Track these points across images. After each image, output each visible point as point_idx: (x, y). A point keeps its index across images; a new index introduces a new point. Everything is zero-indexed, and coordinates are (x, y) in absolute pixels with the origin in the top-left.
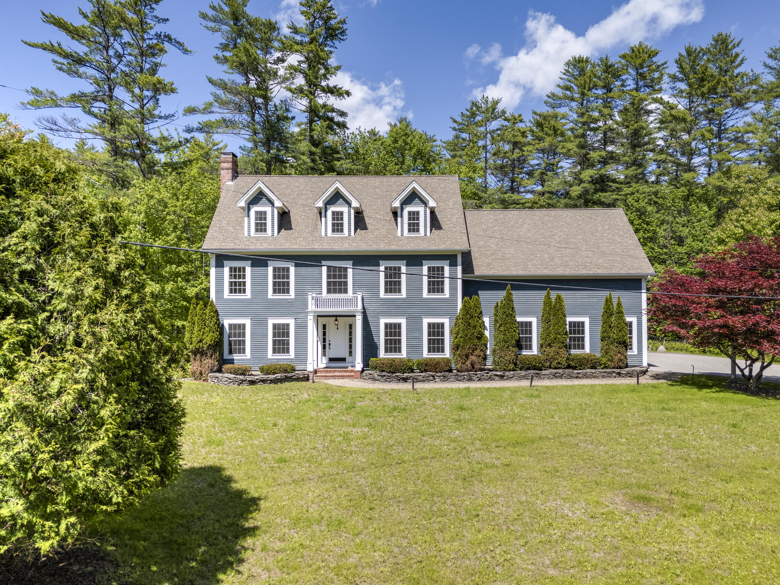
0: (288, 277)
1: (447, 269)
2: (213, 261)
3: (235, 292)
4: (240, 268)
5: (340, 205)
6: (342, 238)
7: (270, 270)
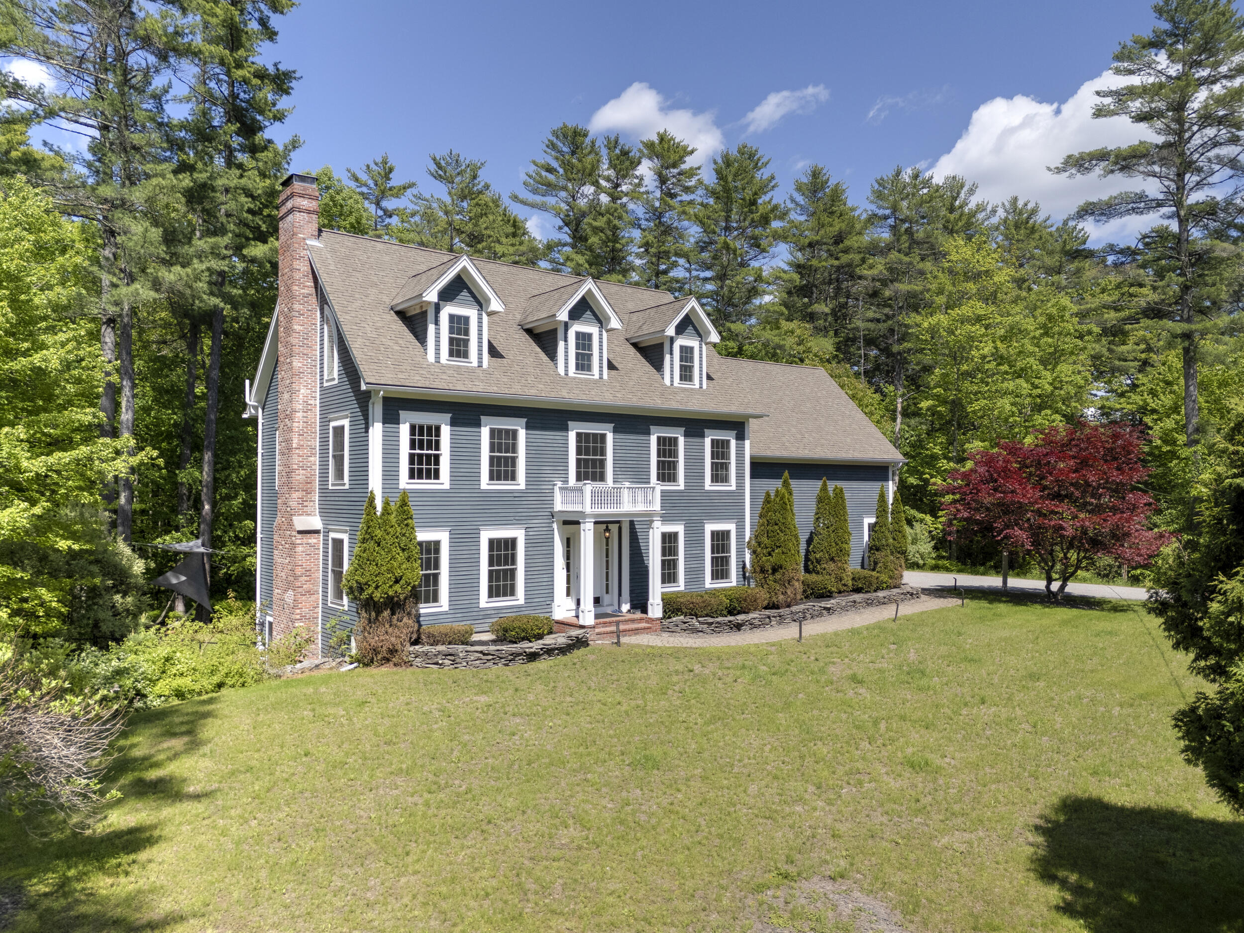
0: (514, 449)
1: (733, 443)
2: (379, 411)
3: (420, 477)
7: (485, 432)
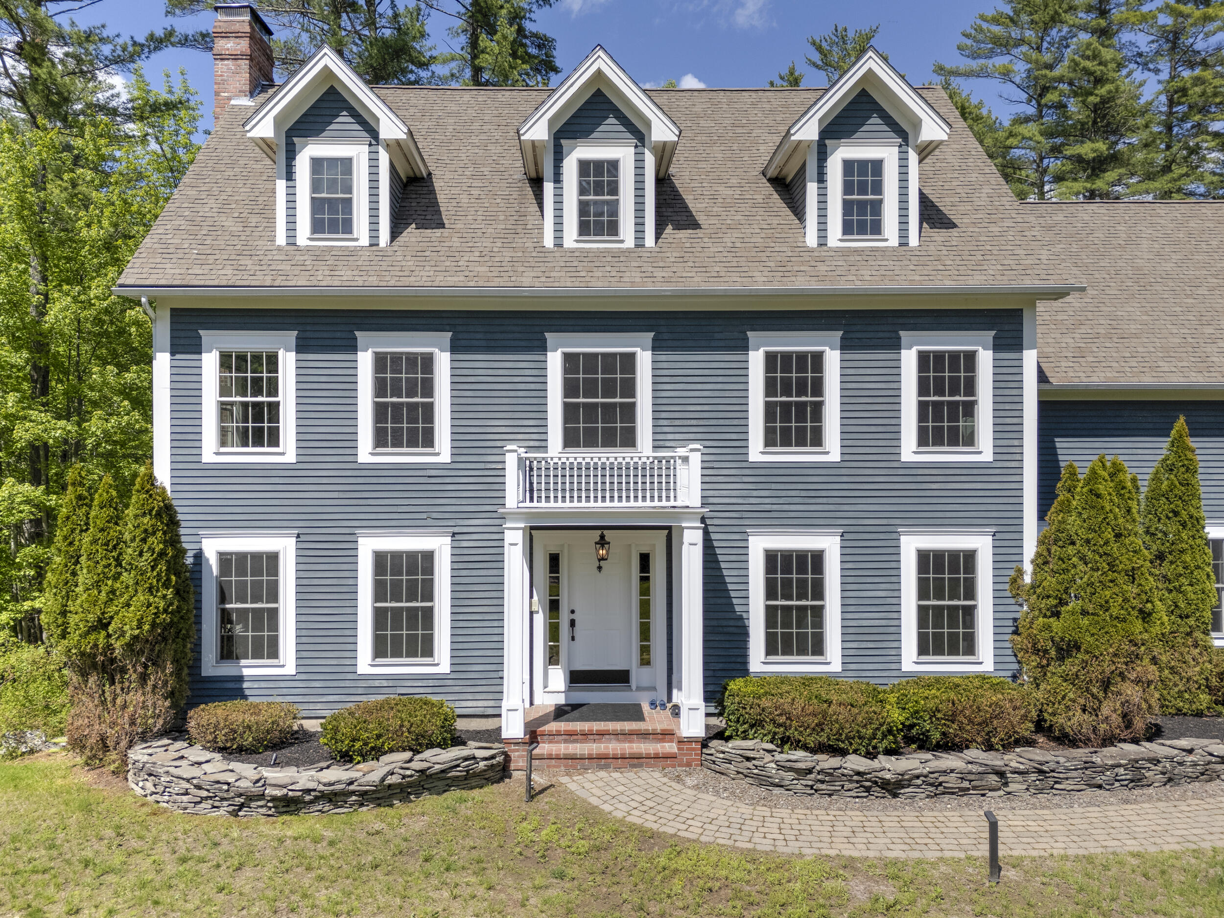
0: (428, 388)
1: (985, 359)
2: (162, 332)
3: (244, 442)
4: (257, 358)
5: (609, 139)
6: (617, 255)
7: (365, 361)
